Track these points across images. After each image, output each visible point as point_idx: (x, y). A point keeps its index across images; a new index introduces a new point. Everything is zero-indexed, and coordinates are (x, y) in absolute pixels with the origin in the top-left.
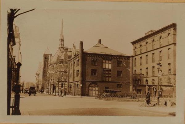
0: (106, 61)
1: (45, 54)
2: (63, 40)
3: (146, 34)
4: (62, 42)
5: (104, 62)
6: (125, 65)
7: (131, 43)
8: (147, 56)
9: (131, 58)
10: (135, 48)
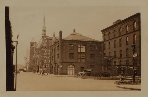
0: (81, 46)
1: (31, 42)
2: (45, 31)
3: (113, 23)
4: (44, 32)
5: (79, 46)
6: (97, 49)
7: (101, 31)
8: (115, 41)
9: (102, 44)
10: (105, 35)
